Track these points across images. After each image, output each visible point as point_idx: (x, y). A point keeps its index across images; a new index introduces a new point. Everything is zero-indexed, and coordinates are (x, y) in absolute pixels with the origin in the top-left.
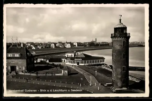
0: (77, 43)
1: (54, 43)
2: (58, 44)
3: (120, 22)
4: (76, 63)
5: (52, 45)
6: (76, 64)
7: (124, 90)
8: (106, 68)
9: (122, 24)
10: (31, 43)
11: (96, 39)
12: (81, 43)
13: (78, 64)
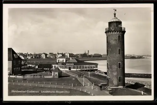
0: (69, 54)
1: (44, 53)
2: (50, 55)
3: (115, 16)
4: (68, 68)
5: (42, 55)
6: (68, 70)
7: (120, 88)
8: (100, 74)
9: (117, 18)
10: (20, 53)
11: (88, 51)
12: (73, 54)
13: (69, 70)
